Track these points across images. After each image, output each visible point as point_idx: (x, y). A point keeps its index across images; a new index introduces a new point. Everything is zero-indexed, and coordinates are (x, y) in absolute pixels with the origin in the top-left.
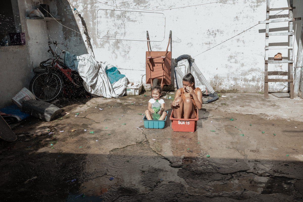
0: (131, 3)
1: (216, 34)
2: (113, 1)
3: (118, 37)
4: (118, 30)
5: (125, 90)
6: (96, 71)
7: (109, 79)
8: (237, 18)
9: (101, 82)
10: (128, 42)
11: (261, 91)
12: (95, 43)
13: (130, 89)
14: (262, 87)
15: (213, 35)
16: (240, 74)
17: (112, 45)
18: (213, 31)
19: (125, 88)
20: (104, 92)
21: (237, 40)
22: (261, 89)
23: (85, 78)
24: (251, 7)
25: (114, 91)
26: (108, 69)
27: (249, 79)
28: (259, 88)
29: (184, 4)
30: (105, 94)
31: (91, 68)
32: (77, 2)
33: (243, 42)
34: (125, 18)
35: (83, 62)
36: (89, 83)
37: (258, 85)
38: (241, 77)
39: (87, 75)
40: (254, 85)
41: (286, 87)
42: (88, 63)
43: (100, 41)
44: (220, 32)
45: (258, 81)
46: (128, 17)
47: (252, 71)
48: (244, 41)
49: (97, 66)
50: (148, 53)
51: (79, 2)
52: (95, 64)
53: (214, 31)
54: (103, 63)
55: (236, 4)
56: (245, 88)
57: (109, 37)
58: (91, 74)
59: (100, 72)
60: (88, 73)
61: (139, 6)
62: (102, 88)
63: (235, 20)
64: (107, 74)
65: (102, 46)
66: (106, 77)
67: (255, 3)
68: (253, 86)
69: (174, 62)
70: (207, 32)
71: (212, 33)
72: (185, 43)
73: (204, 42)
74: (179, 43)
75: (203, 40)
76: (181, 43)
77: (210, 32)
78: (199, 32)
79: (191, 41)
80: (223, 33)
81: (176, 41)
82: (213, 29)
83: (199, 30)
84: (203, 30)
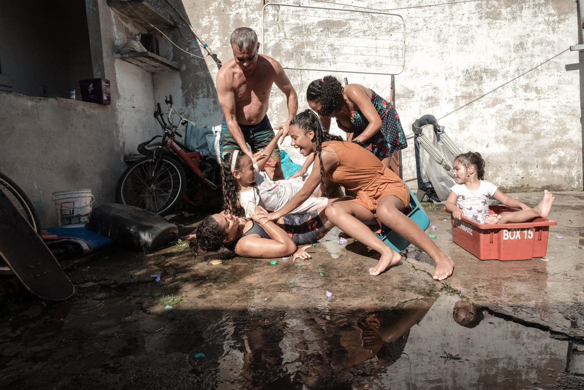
0: (313, 27)
1: (483, 77)
2: (277, 27)
8: (521, 45)
11: (576, 186)
14: (579, 177)
15: (476, 80)
16: (534, 153)
17: (277, 109)
18: (476, 72)
21: (524, 87)
22: (577, 183)
24: (548, 23)
27: (553, 163)
28: (572, 181)
29: (417, 24)
32: (209, 33)
33: (537, 91)
34: (302, 57)
37: (571, 174)
38: (536, 159)
40: (562, 175)
44: (489, 74)
45: (569, 167)
46: (309, 54)
47: (558, 146)
48: (539, 88)
51: (214, 34)
53: (478, 73)
55: (518, 19)
56: (545, 182)
61: (329, 34)
63: (518, 50)
67: (555, 16)
68: (560, 176)
70: (463, 74)
71: (474, 77)
72: (422, 98)
73: (459, 94)
74: (409, 98)
75: (457, 90)
76: (415, 99)
77: (471, 75)
78: (449, 75)
79: (433, 93)
80: (496, 76)
81: (403, 95)
82: (476, 69)
83: (449, 71)
84: (457, 71)
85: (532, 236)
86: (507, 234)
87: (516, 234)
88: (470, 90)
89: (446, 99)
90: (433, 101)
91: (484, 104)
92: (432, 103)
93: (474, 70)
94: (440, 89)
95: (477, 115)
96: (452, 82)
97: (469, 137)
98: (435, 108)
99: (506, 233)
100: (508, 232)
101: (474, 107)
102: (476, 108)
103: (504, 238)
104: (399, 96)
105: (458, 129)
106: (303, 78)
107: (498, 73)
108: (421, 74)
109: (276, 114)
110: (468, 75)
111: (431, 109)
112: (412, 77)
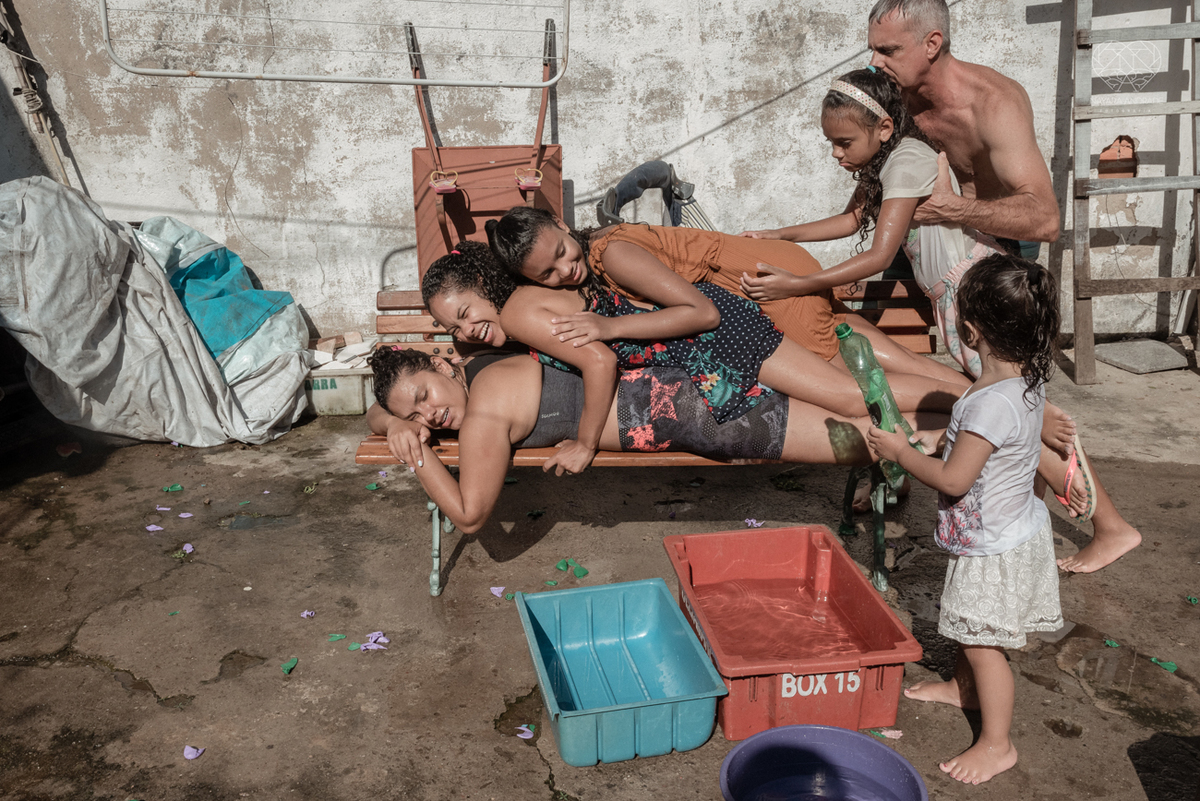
1: (804, 37)
3: (228, 64)
4: (226, 23)
5: (307, 386)
6: (106, 286)
7: (196, 328)
9: (151, 356)
10: (294, 96)
12: (86, 105)
13: (333, 381)
15: (785, 44)
17: (195, 112)
18: (788, 20)
19: (301, 379)
20: (172, 413)
23: (35, 339)
25: (235, 401)
26: (182, 264)
30: (183, 428)
31: (77, 271)
35: (17, 237)
36: (69, 366)
39: (49, 316)
41: (1148, 314)
42: (50, 239)
43: (117, 90)
44: (823, 28)
49: (114, 251)
50: (431, 157)
52: (96, 242)
53: (791, 24)
54: (147, 228)
57: (171, 63)
58: (74, 309)
59: (135, 292)
60: (57, 303)
62: (157, 393)
64: (181, 295)
65: (132, 121)
66: (178, 321)
69: (606, 214)
70: (752, 26)
71: (780, 35)
72: (633, 94)
73: (738, 84)
74: (598, 91)
75: (732, 74)
76: (613, 95)
77: (771, 28)
78: (711, 26)
79: (664, 80)
80: (841, 34)
81: (581, 83)
82: (787, 11)
83: (711, 15)
84: (734, 15)
85: (857, 686)
86: (792, 685)
87: (816, 682)
88: (769, 72)
89: (701, 98)
90: (664, 103)
91: (806, 116)
92: (662, 109)
93: (781, 15)
94: (687, 68)
95: (785, 145)
96: (718, 49)
97: (762, 209)
98: (669, 123)
99: (789, 680)
100: (794, 680)
101: (778, 124)
102: (784, 127)
103: (785, 694)
104: (570, 86)
105: (733, 187)
106: (273, 15)
107: (847, 25)
108: (634, 21)
109: (192, 125)
110: (764, 30)
111: (660, 125)
112: (605, 28)
